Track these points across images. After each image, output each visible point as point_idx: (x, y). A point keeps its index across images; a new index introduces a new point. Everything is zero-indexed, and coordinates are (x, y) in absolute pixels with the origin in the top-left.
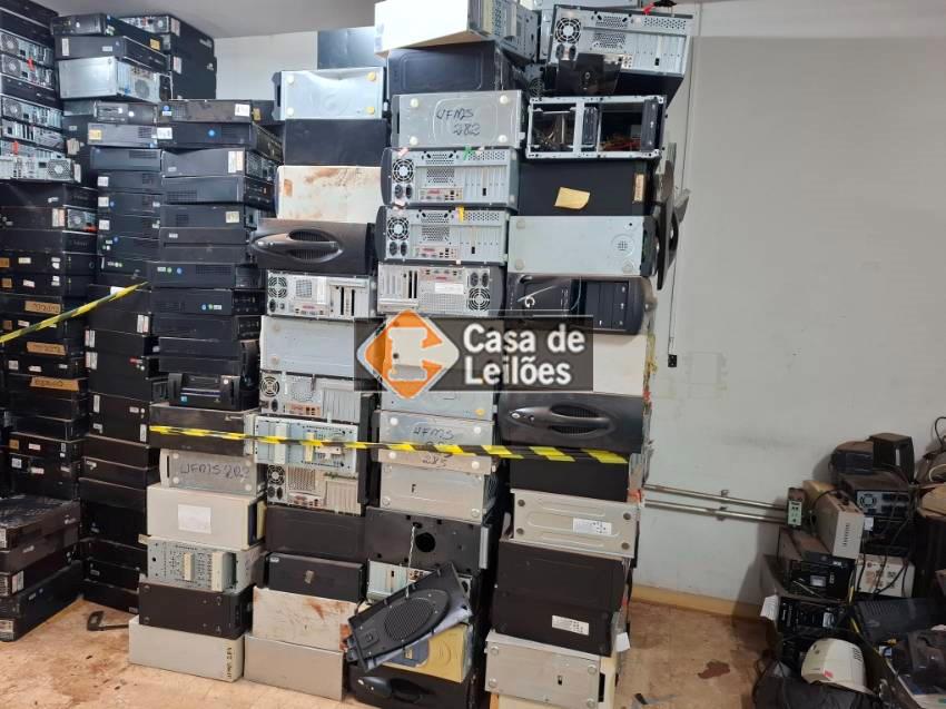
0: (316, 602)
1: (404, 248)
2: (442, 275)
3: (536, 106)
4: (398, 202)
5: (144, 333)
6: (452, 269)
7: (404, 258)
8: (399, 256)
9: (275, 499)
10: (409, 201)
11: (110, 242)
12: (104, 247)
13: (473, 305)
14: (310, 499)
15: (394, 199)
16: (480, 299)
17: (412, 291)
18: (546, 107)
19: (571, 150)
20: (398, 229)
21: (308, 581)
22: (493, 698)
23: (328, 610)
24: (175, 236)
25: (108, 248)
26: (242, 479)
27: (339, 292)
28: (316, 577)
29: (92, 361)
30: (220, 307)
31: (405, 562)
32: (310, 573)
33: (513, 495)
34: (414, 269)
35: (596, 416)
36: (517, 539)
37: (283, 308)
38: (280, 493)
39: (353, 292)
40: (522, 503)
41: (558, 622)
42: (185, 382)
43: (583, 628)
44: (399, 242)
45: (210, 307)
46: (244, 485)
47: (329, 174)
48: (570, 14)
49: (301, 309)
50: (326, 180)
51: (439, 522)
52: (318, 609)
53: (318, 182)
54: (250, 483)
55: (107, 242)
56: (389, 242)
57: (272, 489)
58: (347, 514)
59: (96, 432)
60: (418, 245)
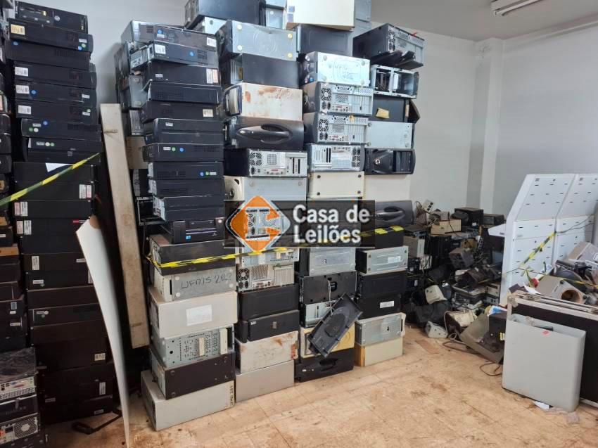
0: (278, 339)
1: (326, 136)
2: (340, 150)
3: (377, 69)
4: (324, 111)
5: (88, 199)
6: (345, 146)
7: (326, 141)
8: (323, 140)
9: (244, 289)
10: (329, 111)
11: (39, 125)
12: (31, 130)
13: (354, 165)
14: (265, 283)
15: (321, 109)
16: (356, 162)
17: (328, 159)
18: (381, 70)
19: (388, 91)
20: (323, 125)
21: (275, 327)
22: (362, 349)
23: (284, 340)
24: (171, 125)
25: (36, 130)
26: (227, 282)
27: (291, 161)
28: (278, 325)
29: (25, 228)
30: (214, 174)
31: (324, 300)
32: (275, 323)
33: (366, 254)
34: (329, 147)
35: (397, 211)
36: (369, 273)
37: (259, 171)
38: (247, 284)
39: (299, 160)
40: (370, 256)
41: (383, 305)
42: (188, 226)
43: (392, 304)
44: (324, 133)
45: (207, 174)
46: (228, 284)
47: (272, 91)
48: (392, 29)
49: (271, 172)
50: (269, 94)
51: (339, 274)
52: (279, 342)
53: (266, 95)
54: (232, 283)
55: (34, 125)
56: (319, 132)
57: (241, 283)
58: (287, 285)
59: (38, 286)
60: (331, 133)
